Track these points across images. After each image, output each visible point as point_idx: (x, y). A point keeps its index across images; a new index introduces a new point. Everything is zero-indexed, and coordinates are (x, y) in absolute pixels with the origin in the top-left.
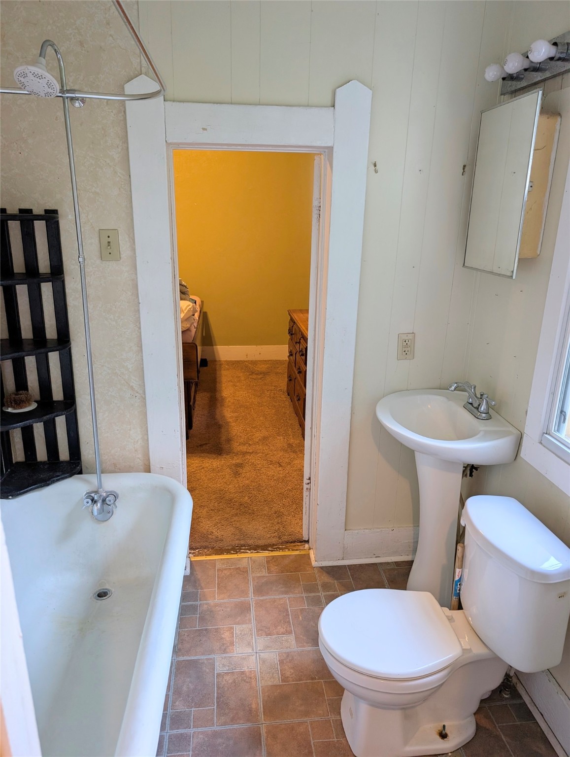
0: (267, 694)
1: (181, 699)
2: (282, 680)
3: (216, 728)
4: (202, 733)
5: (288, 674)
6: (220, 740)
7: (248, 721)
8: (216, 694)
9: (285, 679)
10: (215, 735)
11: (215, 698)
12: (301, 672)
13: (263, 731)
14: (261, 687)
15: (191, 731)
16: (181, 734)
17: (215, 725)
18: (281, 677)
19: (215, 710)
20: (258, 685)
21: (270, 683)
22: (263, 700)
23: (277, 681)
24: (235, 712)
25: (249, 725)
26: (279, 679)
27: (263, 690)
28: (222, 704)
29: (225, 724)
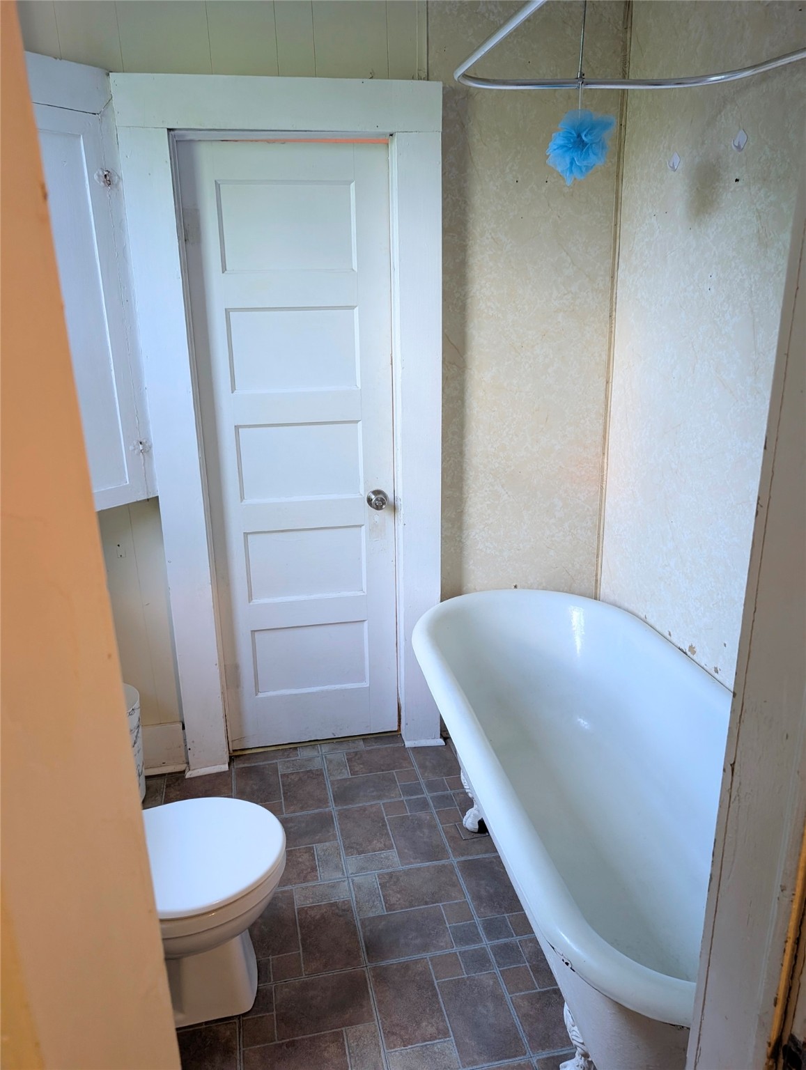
0: (364, 1009)
1: (488, 989)
2: (342, 1034)
3: (427, 955)
4: (442, 948)
5: (333, 1049)
6: (418, 941)
7: (385, 969)
8: (441, 1000)
9: (338, 1038)
10: (425, 947)
11: (439, 995)
12: (310, 1054)
13: (364, 955)
14: (374, 1020)
15: (456, 949)
16: (468, 944)
17: (428, 959)
18: (344, 1040)
19: (434, 978)
20: (380, 1021)
21: (360, 1027)
22: (369, 999)
23: (350, 1033)
24: (407, 978)
25: (383, 964)
26: (347, 1036)
27: (371, 1015)
28: (426, 985)
29: (416, 962)
